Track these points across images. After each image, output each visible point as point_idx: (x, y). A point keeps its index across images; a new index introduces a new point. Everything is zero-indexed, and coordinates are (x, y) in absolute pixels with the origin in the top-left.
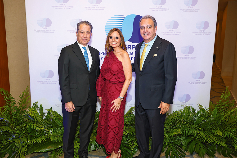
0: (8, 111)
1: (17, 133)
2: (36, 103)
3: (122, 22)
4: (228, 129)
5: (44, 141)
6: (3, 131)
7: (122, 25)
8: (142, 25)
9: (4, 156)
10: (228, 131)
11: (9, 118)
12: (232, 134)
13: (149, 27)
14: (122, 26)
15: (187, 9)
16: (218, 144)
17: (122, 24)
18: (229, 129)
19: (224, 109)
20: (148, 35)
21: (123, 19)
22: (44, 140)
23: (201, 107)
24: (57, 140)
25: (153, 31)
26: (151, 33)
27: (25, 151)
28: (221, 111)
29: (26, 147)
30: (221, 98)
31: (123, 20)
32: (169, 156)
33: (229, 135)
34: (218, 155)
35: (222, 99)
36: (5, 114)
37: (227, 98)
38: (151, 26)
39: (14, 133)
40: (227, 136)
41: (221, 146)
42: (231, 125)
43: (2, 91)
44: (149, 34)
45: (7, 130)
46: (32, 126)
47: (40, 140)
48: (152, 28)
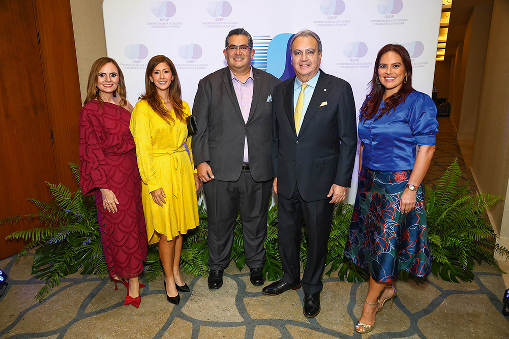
0: (82, 199)
1: (95, 235)
3: (267, 48)
4: (453, 233)
6: (71, 232)
7: (266, 53)
8: (297, 48)
9: (77, 271)
10: (454, 237)
11: (84, 211)
12: (459, 242)
13: (311, 52)
14: (266, 55)
15: (384, 21)
16: (434, 258)
17: (266, 51)
18: (455, 234)
19: (448, 197)
20: (308, 68)
21: (269, 41)
25: (316, 60)
26: (313, 63)
28: (443, 202)
31: (268, 45)
32: (345, 276)
33: (455, 243)
34: (433, 277)
35: (446, 180)
36: (78, 204)
37: (455, 178)
38: (313, 50)
39: (91, 235)
40: (450, 245)
41: (438, 261)
42: (459, 225)
43: (72, 167)
44: (309, 65)
45: (79, 231)
48: (315, 54)
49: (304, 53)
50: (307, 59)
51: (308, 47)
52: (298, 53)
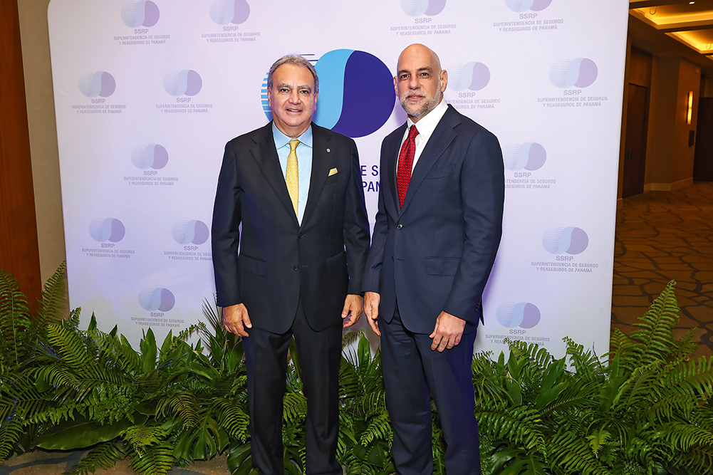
2: (78, 310)
4: (646, 430)
5: (70, 418)
13: (304, 92)
20: (300, 115)
22: (71, 415)
23: (574, 349)
24: (107, 419)
27: (11, 443)
29: (16, 431)
30: (646, 323)
35: (649, 324)
37: (667, 322)
38: (309, 89)
40: (632, 453)
44: (300, 111)
46: (46, 375)
47: (56, 416)
48: (311, 95)
49: (295, 91)
50: (299, 101)
51: (301, 84)
52: (285, 90)
